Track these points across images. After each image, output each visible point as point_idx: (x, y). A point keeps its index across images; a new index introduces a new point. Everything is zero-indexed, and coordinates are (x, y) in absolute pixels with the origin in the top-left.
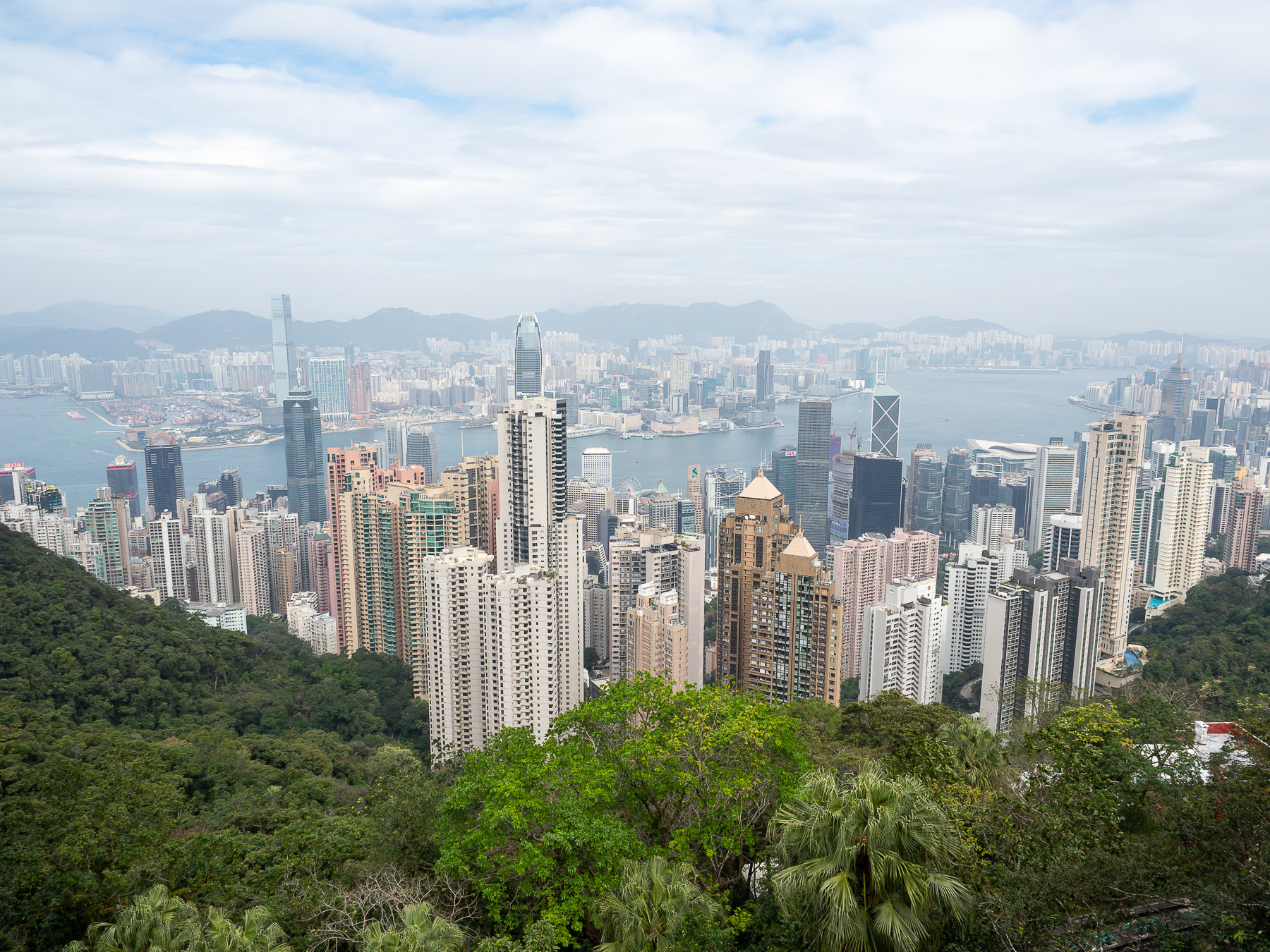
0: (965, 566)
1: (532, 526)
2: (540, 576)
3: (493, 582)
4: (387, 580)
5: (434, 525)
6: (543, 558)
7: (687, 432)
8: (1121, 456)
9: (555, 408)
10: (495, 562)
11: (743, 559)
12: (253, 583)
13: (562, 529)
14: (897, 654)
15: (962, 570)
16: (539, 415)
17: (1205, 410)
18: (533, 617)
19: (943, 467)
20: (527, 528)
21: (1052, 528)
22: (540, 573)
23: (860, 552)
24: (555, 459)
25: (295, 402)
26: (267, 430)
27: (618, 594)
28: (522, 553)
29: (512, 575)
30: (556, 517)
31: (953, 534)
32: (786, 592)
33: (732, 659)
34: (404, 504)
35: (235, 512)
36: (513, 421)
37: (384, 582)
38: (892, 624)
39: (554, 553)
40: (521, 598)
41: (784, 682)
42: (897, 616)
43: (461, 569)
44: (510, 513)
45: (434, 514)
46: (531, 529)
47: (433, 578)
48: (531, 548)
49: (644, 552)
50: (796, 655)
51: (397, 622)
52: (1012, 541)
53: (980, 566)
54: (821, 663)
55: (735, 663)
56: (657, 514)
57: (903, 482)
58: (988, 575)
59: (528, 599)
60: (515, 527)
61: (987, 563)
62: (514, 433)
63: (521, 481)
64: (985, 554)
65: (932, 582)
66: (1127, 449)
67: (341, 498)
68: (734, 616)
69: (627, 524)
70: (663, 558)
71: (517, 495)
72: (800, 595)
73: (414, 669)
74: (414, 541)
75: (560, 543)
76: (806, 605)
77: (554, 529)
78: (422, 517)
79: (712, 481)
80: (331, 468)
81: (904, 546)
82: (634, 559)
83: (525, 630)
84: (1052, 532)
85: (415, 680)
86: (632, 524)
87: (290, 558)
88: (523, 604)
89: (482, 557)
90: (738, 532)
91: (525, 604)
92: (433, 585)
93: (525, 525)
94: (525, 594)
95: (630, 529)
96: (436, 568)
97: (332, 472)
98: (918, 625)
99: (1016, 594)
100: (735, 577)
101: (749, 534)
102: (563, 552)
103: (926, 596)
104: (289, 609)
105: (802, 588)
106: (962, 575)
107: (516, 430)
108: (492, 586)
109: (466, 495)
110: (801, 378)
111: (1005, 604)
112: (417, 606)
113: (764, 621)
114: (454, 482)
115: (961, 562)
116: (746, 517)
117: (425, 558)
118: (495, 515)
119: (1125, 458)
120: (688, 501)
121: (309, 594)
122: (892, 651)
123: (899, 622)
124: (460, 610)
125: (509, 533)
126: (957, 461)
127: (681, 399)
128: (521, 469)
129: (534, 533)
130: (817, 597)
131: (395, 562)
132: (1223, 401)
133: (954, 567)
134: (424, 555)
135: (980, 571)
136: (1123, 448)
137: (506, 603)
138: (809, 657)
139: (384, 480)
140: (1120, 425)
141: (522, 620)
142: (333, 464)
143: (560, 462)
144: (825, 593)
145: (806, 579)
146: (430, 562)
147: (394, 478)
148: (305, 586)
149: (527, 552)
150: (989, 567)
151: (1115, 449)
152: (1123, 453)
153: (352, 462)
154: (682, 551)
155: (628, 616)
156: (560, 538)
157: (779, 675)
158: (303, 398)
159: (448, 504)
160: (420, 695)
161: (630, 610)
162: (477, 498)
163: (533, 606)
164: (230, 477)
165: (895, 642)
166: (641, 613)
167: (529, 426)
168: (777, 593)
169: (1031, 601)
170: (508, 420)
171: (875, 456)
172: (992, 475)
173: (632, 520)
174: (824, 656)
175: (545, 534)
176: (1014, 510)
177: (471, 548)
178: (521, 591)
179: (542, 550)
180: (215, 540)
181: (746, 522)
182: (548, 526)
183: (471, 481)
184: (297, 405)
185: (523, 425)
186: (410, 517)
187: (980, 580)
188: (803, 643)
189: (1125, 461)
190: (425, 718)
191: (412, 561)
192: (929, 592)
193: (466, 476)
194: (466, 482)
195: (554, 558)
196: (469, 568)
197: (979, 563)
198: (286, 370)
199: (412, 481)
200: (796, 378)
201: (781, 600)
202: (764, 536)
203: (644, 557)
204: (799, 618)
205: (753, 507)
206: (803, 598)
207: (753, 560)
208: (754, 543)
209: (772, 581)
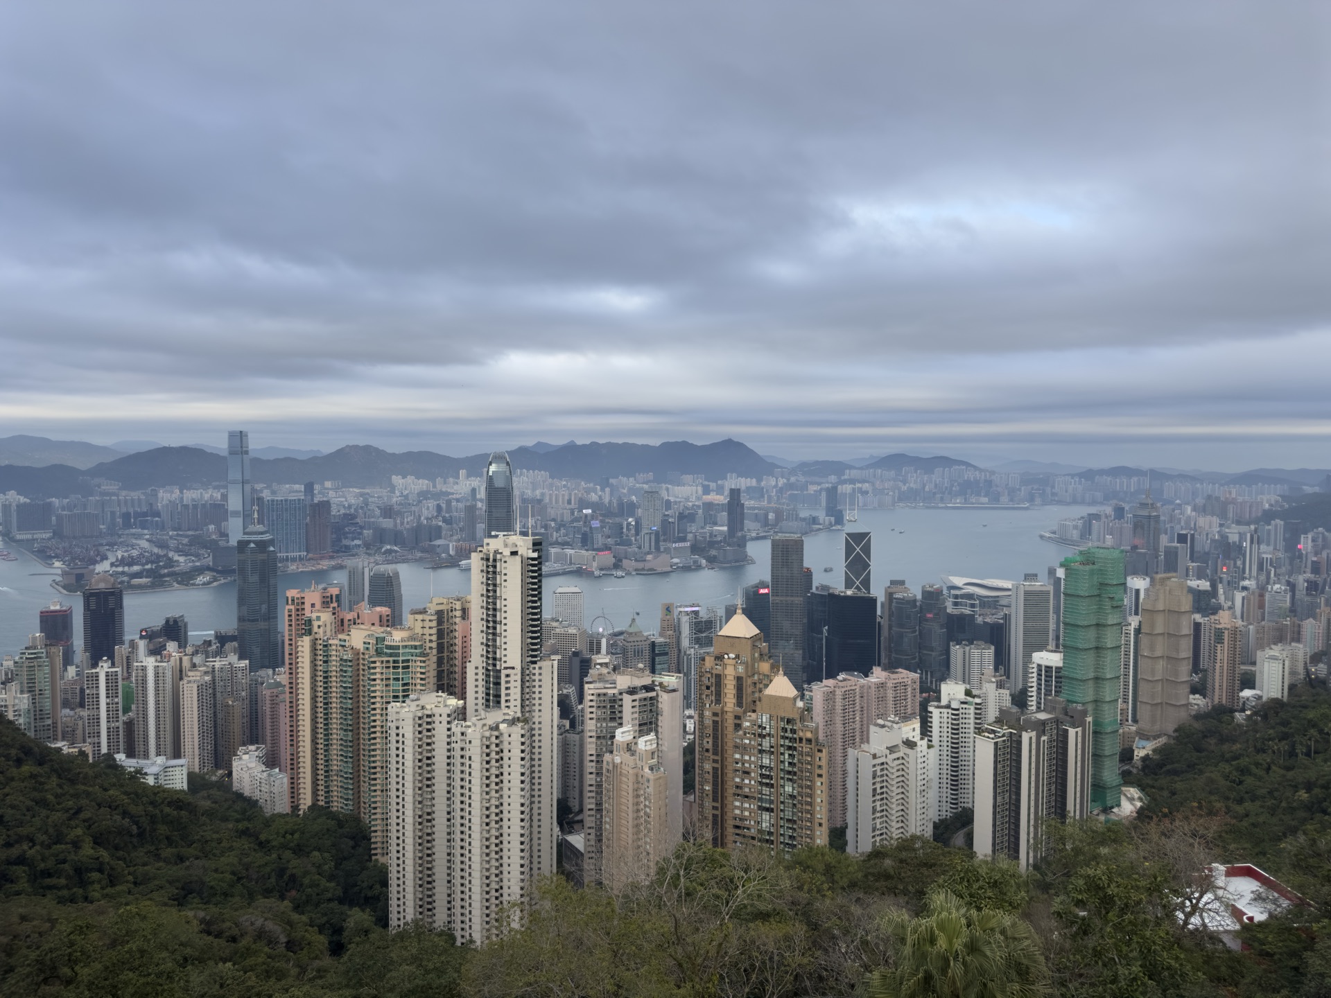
0: (948, 707)
1: (506, 668)
2: (513, 722)
3: (463, 730)
4: (345, 730)
5: (400, 670)
6: (515, 703)
7: (659, 570)
9: (531, 546)
10: (464, 708)
11: (724, 699)
12: (196, 736)
13: (537, 671)
14: (885, 801)
15: (945, 711)
16: (514, 553)
17: (1176, 544)
18: (505, 766)
19: (918, 604)
20: (500, 671)
21: (1035, 666)
22: (514, 719)
23: (839, 692)
24: (530, 598)
25: (249, 542)
26: (218, 572)
27: (594, 740)
28: (493, 699)
29: (483, 722)
30: (529, 659)
31: (931, 672)
32: (769, 735)
33: (714, 808)
34: (367, 649)
35: (181, 659)
36: (488, 560)
37: (342, 732)
38: (878, 768)
39: (527, 696)
40: (493, 747)
41: (770, 833)
42: (883, 760)
43: (429, 716)
44: (482, 656)
45: (401, 659)
46: (504, 673)
47: (397, 728)
48: (503, 692)
49: (621, 694)
50: (782, 803)
51: (356, 777)
52: (994, 680)
53: (964, 706)
54: (808, 812)
55: (718, 812)
56: (630, 654)
57: (878, 619)
58: (972, 716)
59: (501, 747)
60: (487, 670)
61: (970, 703)
62: (488, 572)
63: (495, 622)
64: (968, 693)
65: (916, 724)
67: (300, 643)
68: (715, 761)
69: (601, 664)
70: (640, 700)
71: (490, 637)
72: (783, 737)
73: (373, 829)
74: (378, 688)
75: (534, 686)
76: (790, 748)
77: (527, 672)
78: (388, 662)
79: (685, 619)
80: (290, 611)
81: (882, 686)
82: (610, 701)
83: (495, 781)
84: (1035, 670)
85: (373, 840)
86: (606, 665)
87: (238, 708)
88: (494, 751)
89: (453, 702)
90: (718, 672)
91: (497, 753)
92: (398, 735)
93: (498, 668)
94: (497, 741)
95: (605, 671)
96: (401, 716)
97: (290, 616)
98: (903, 769)
99: (1003, 736)
100: (716, 719)
101: (730, 673)
102: (537, 696)
103: (911, 739)
104: (235, 764)
105: (785, 730)
106: (946, 715)
107: (491, 569)
108: (462, 734)
109: (434, 638)
110: (771, 516)
111: (992, 746)
112: (378, 758)
113: (747, 765)
114: (419, 624)
115: (944, 702)
116: (726, 656)
117: (389, 706)
118: (465, 659)
120: (662, 640)
121: (258, 748)
122: (878, 797)
123: (885, 766)
124: (425, 761)
125: (481, 677)
126: (932, 597)
127: (653, 537)
128: (495, 610)
129: (508, 676)
130: (801, 739)
131: (356, 710)
132: (1193, 536)
133: (938, 707)
134: (389, 703)
135: (964, 711)
137: (475, 751)
138: (794, 805)
139: (346, 623)
141: (494, 771)
142: (292, 607)
143: (535, 602)
144: (809, 735)
145: (789, 721)
146: (395, 710)
147: (357, 621)
148: (253, 737)
149: (499, 696)
150: (972, 708)
153: (313, 605)
154: (661, 693)
155: (605, 763)
156: (534, 681)
157: (764, 825)
158: (259, 538)
159: (416, 647)
160: (378, 857)
161: (607, 757)
162: (445, 641)
163: (506, 754)
164: (175, 621)
165: (882, 788)
166: (618, 760)
167: (504, 565)
168: (761, 736)
169: (1019, 743)
170: (482, 559)
171: (849, 593)
172: (967, 611)
173: (607, 660)
174: (810, 804)
175: (519, 677)
176: (993, 647)
177: (440, 694)
178: (493, 739)
179: (515, 693)
180: (157, 689)
181: (726, 661)
182: (522, 669)
183: (440, 622)
184: (252, 545)
185: (498, 564)
186: (375, 662)
187: (964, 721)
188: (788, 789)
190: (385, 883)
191: (374, 709)
192: (914, 734)
193: (435, 617)
194: (434, 624)
195: (527, 702)
196: (437, 717)
197: (963, 703)
198: (240, 508)
199: (377, 622)
200: (766, 516)
201: (764, 744)
202: (744, 675)
203: (621, 700)
204: (782, 762)
205: (732, 645)
206: (787, 741)
207: (734, 701)
208: (734, 682)
209: (754, 723)
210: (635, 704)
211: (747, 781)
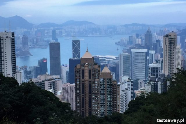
1: (7, 75)
8: (171, 44)
9: (11, 35)
11: (85, 77)
16: (7, 37)
21: (150, 68)
32: (103, 84)
49: (43, 81)
58: (130, 85)
64: (129, 79)
66: (173, 42)
68: (83, 96)
72: (107, 85)
76: (110, 87)
90: (83, 69)
99: (153, 84)
100: (83, 83)
101: (86, 68)
105: (108, 82)
116: (85, 64)
119: (173, 44)
130: (113, 85)
136: (172, 42)
140: (170, 35)
144: (115, 83)
150: (130, 82)
151: (170, 42)
152: (172, 43)
154: (56, 80)
169: (157, 85)
181: (85, 66)
188: (109, 99)
189: (173, 45)
201: (102, 87)
202: (91, 69)
203: (44, 83)
204: (107, 92)
205: (87, 61)
206: (109, 85)
207: (88, 77)
208: (88, 72)
209: (98, 81)
210: (49, 84)
211: (97, 99)
